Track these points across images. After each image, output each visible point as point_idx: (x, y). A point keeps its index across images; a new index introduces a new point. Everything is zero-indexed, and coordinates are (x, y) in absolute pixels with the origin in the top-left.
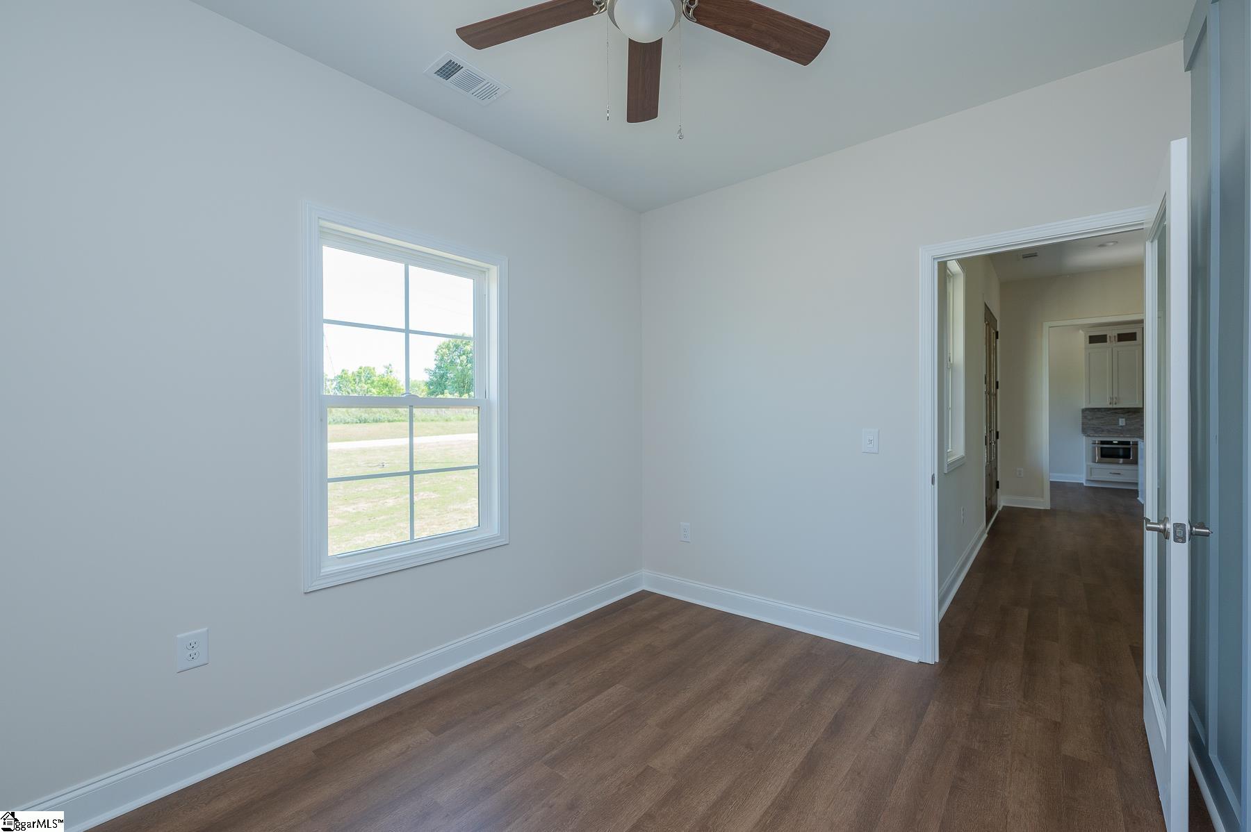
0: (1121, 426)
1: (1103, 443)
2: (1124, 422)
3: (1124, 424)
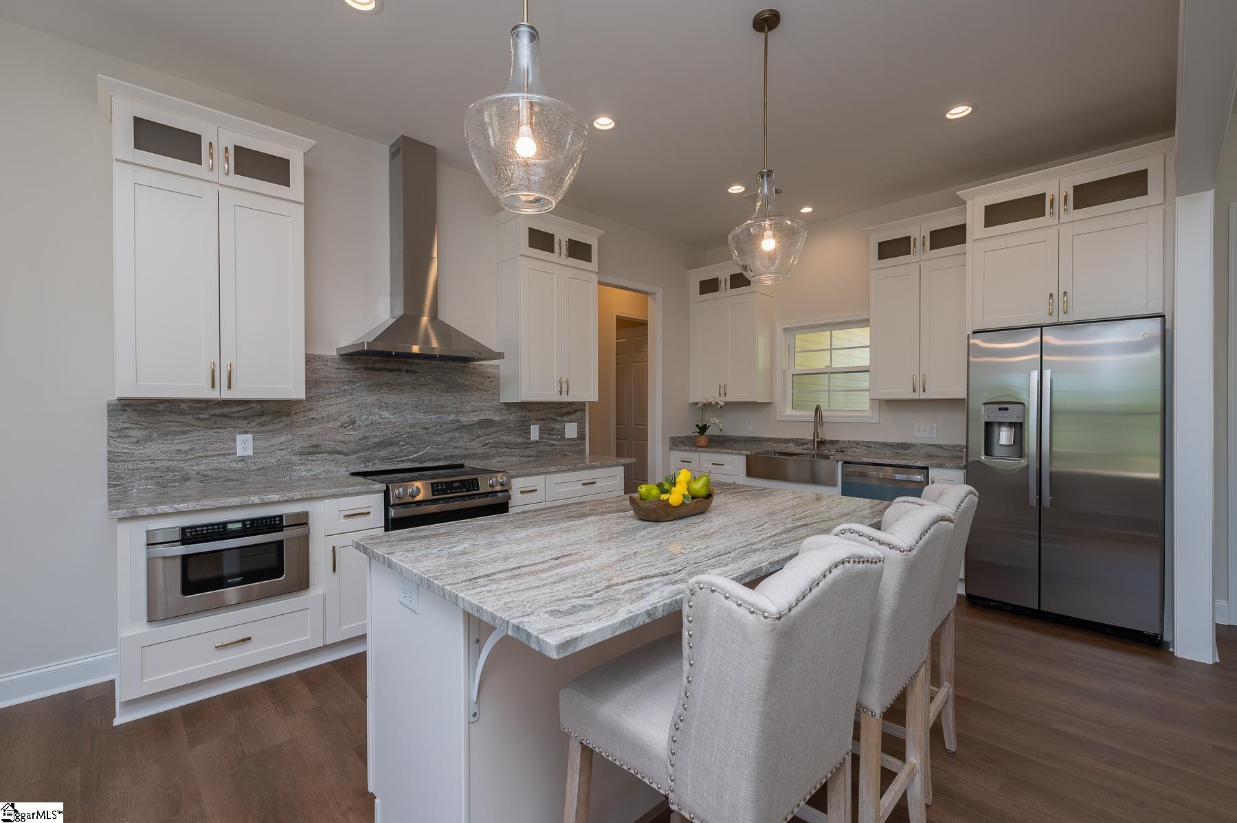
0: (243, 459)
1: (189, 535)
2: (250, 445)
3: (250, 453)
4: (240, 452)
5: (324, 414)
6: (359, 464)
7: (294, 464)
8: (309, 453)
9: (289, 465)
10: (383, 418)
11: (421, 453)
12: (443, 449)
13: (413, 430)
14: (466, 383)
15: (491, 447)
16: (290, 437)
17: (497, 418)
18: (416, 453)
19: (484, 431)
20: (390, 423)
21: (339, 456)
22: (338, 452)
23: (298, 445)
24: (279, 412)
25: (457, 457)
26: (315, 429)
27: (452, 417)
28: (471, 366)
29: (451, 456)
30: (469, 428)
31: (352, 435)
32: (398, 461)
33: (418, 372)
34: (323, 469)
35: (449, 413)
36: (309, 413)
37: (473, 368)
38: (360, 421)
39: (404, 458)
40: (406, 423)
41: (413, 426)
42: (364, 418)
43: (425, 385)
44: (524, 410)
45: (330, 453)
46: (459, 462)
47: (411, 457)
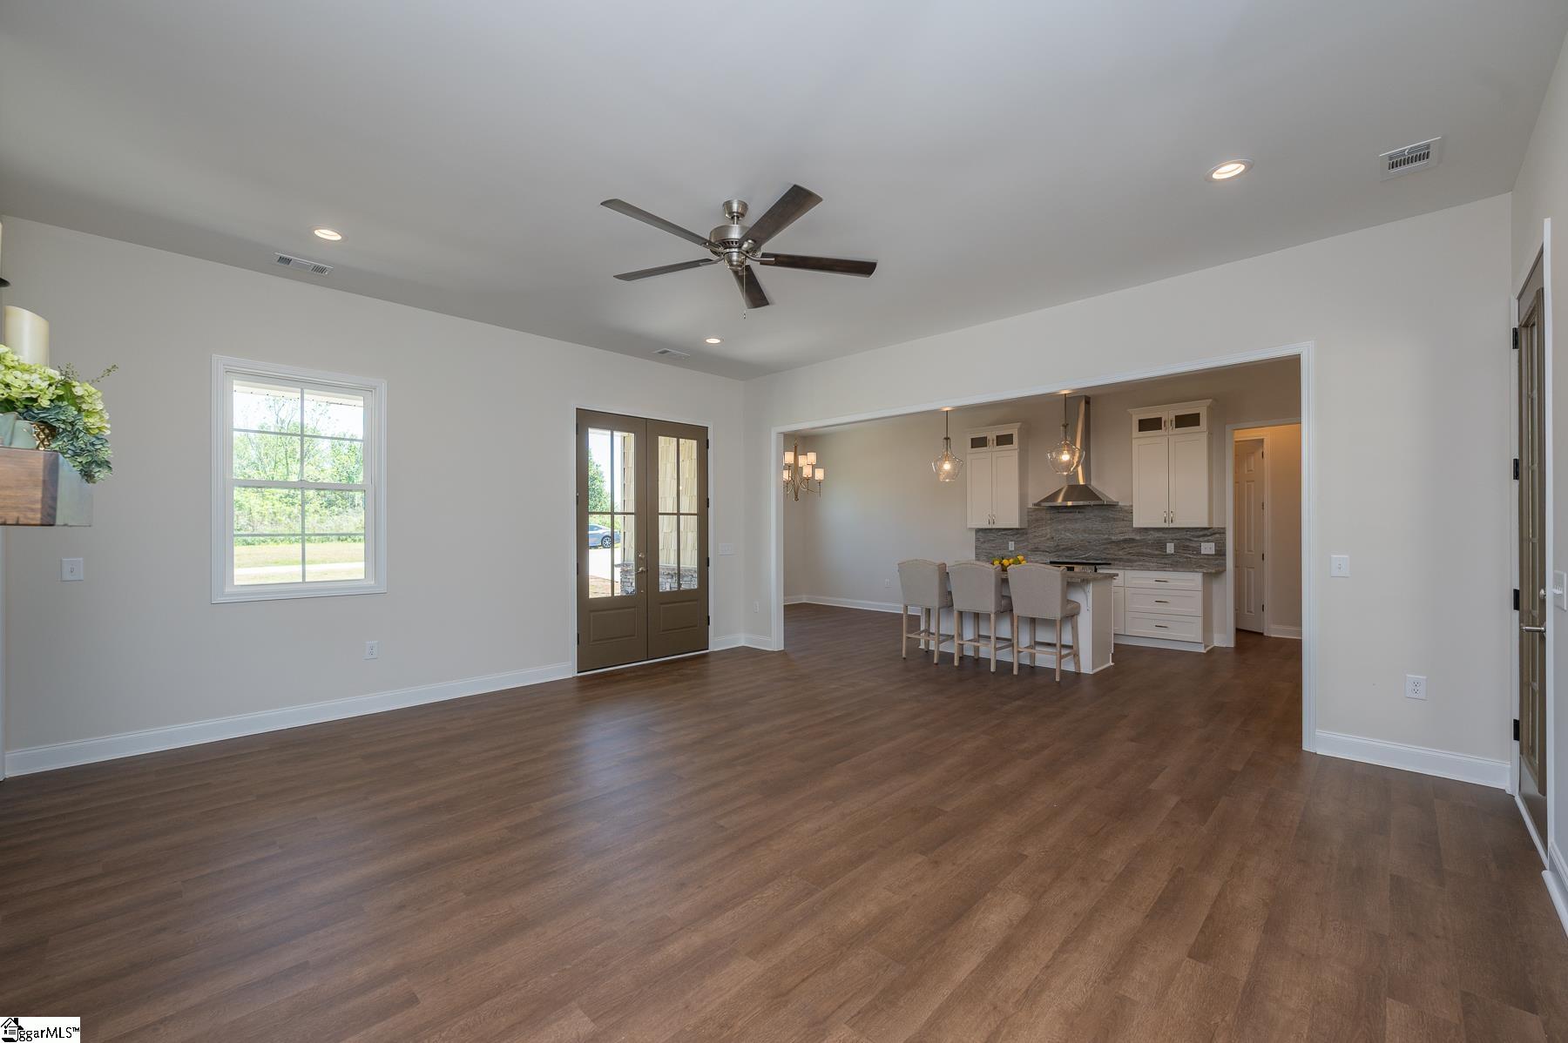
0: (1011, 551)
4: (1010, 549)
11: (1087, 555)
12: (1100, 554)
13: (1082, 543)
14: (1115, 517)
15: (1134, 555)
17: (1138, 538)
18: (1084, 555)
20: (1070, 539)
21: (1044, 554)
25: (1109, 559)
26: (1036, 540)
27: (1106, 536)
30: (1117, 543)
31: (1051, 544)
32: (1074, 558)
33: (1085, 512)
35: (1104, 534)
37: (1120, 508)
40: (1078, 539)
41: (1082, 541)
43: (1089, 519)
44: (1161, 533)
46: (1108, 562)
47: (1081, 557)
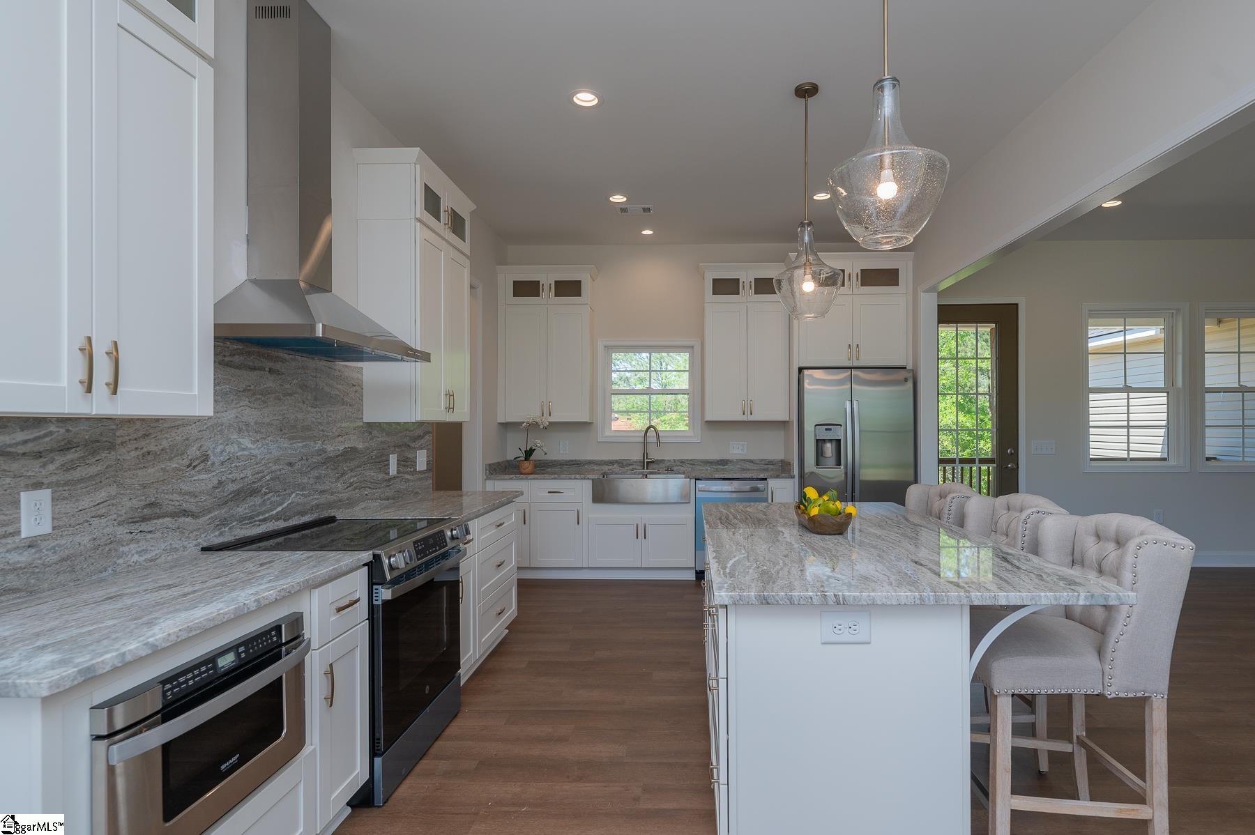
0: (32, 543)
2: (46, 511)
3: (45, 528)
4: (28, 529)
5: (165, 444)
6: (213, 532)
7: (120, 542)
8: (144, 519)
9: (111, 546)
10: (244, 450)
11: (286, 505)
12: (309, 495)
13: (277, 467)
14: (332, 393)
15: (355, 489)
16: (113, 490)
17: (360, 446)
18: (281, 505)
19: (348, 464)
20: (252, 457)
21: (187, 520)
22: (186, 513)
23: (128, 504)
24: (98, 441)
25: (325, 506)
26: (152, 472)
28: (337, 367)
29: (317, 506)
30: (335, 461)
31: (203, 480)
32: (260, 521)
33: (283, 374)
34: (163, 547)
35: (315, 439)
36: (142, 443)
37: (339, 371)
38: (215, 455)
39: (267, 515)
40: (269, 456)
41: (277, 461)
42: (218, 450)
43: (290, 395)
44: (384, 434)
45: (174, 515)
46: (325, 514)
47: (274, 512)
